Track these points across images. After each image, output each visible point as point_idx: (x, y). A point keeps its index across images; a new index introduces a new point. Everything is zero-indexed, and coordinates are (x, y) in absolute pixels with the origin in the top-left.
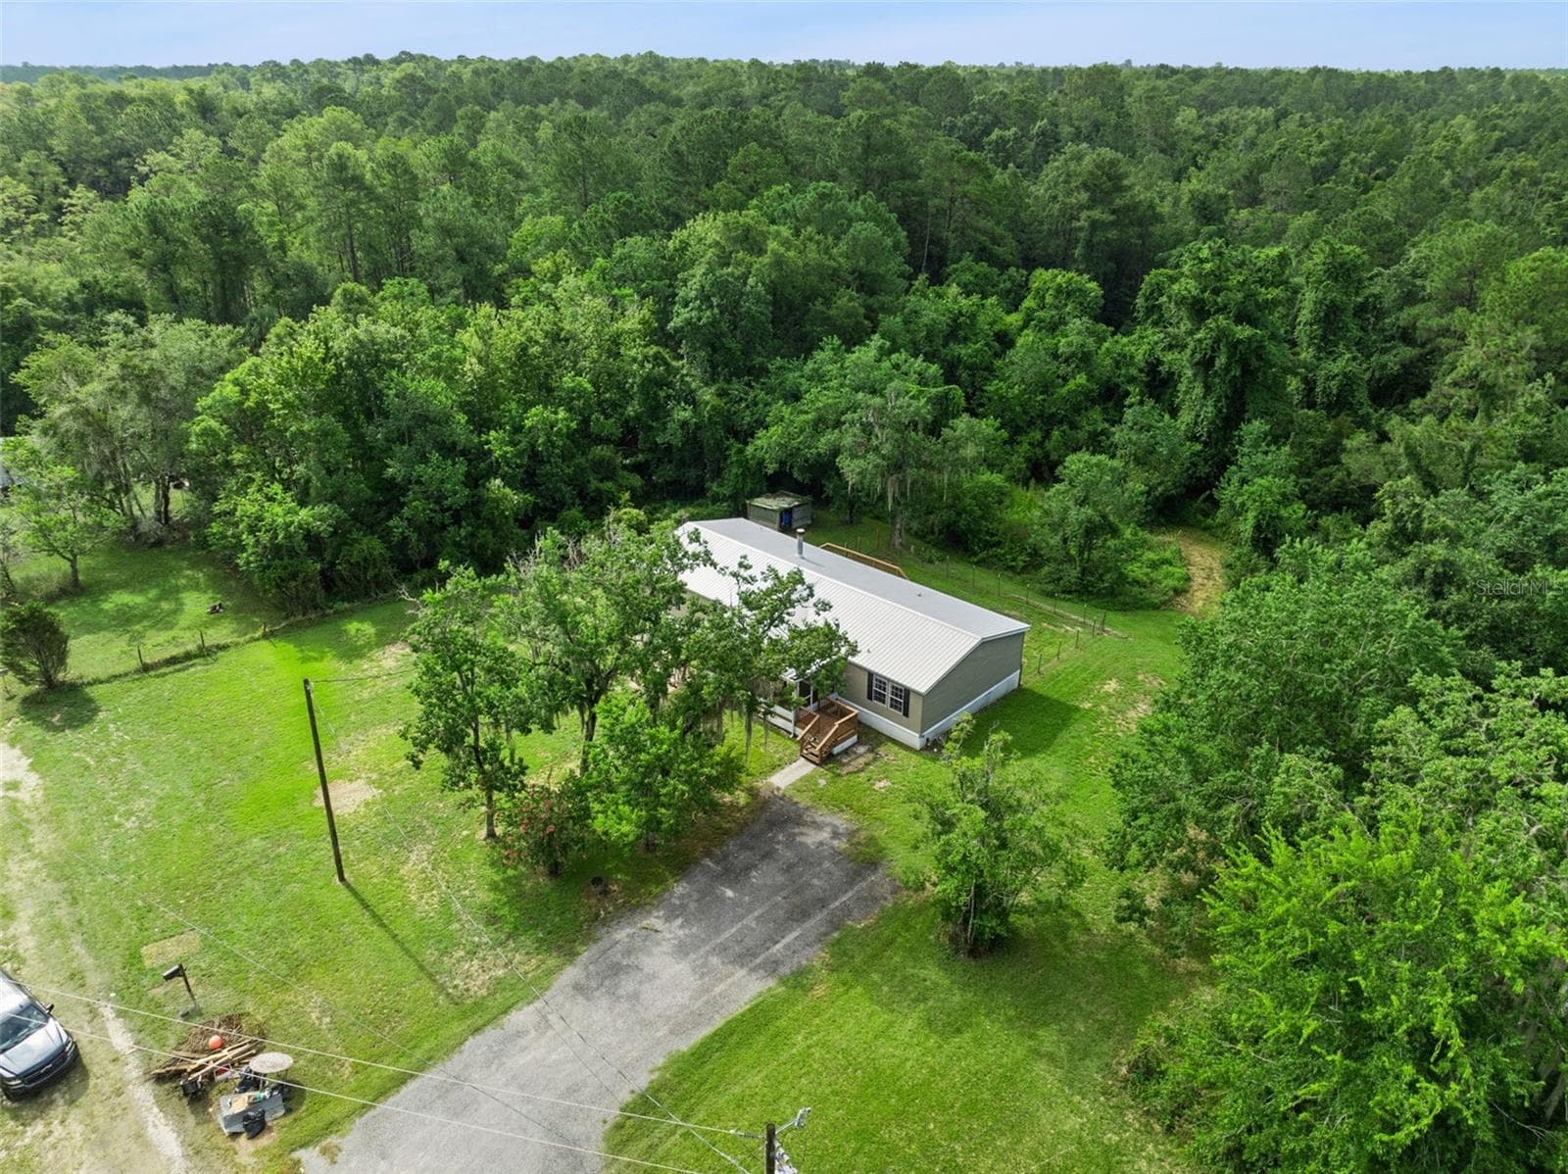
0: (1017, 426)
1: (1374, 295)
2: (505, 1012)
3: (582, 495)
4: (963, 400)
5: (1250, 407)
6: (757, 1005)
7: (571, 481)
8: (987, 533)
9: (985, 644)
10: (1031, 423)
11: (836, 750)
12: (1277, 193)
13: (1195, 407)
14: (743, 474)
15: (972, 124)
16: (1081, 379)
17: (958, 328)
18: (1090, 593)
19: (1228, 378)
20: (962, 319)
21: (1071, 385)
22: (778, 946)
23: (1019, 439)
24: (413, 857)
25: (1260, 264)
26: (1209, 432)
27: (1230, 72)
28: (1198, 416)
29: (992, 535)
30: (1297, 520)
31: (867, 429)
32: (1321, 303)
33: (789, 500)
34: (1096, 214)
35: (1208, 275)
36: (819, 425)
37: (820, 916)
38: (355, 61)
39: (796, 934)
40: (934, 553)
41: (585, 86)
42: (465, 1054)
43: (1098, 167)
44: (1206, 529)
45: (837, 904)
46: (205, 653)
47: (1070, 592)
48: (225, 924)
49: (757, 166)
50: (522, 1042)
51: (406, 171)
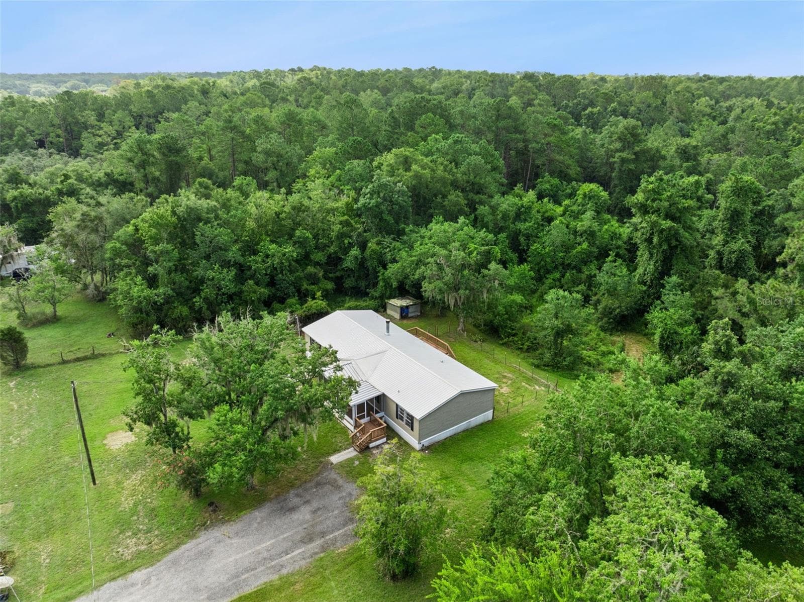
0: (547, 269)
1: (769, 206)
2: (132, 571)
3: (299, 291)
4: (499, 254)
5: (675, 268)
6: (260, 590)
7: (293, 284)
8: (510, 328)
9: (463, 394)
10: (556, 267)
11: (371, 445)
12: (738, 145)
13: (646, 265)
14: (385, 286)
15: (578, 104)
16: (585, 245)
17: (521, 214)
18: (559, 368)
19: (661, 250)
20: (523, 209)
21: (579, 248)
22: (289, 556)
23: (548, 276)
24: (134, 477)
25: (685, 186)
26: (651, 279)
27: (744, 79)
28: (646, 270)
29: (513, 329)
30: (687, 336)
31: (440, 267)
32: (728, 209)
33: (408, 301)
34: (624, 155)
35: (649, 191)
36: (419, 263)
37: (319, 542)
38: (292, 70)
39: (301, 550)
40: (479, 336)
41: (387, 83)
42: (101, 592)
43: (626, 129)
44: (645, 335)
45: (331, 536)
46: (94, 357)
47: (548, 366)
48: (29, 501)
49: (429, 125)
50: (132, 590)
51: (263, 124)
